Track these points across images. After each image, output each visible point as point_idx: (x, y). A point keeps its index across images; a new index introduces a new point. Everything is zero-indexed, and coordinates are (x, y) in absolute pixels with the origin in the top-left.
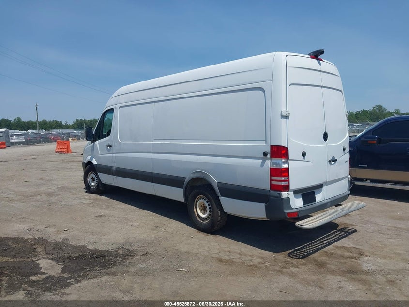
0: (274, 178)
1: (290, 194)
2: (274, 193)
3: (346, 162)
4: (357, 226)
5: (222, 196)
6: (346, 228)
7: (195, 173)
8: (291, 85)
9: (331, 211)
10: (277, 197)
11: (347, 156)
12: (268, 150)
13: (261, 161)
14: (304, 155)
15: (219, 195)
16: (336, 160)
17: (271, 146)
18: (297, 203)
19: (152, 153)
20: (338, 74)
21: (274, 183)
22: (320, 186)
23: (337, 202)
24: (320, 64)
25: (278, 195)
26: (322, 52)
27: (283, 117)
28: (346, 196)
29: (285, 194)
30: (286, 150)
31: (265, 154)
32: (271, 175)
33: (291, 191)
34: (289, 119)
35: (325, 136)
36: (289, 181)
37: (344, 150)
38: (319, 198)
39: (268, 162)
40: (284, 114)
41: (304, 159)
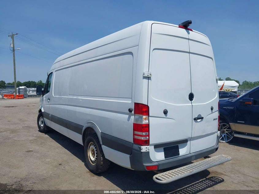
0: (136, 132)
1: (149, 148)
2: (136, 147)
3: (214, 119)
4: (225, 175)
5: (103, 144)
6: (215, 177)
7: (88, 123)
8: (154, 49)
9: (198, 163)
10: (137, 151)
11: (216, 115)
12: (133, 107)
13: (127, 116)
14: (165, 112)
15: (101, 143)
16: (202, 118)
17: (135, 103)
18: (158, 156)
19: (68, 105)
20: (210, 43)
21: (136, 137)
22: (184, 142)
23: (205, 155)
24: (189, 33)
25: (138, 149)
26: (190, 23)
27: (144, 78)
28: (214, 149)
29: (144, 149)
30: (147, 107)
31: (130, 111)
32: (134, 130)
33: (152, 145)
34: (151, 79)
35: (191, 97)
36: (149, 136)
37: (212, 109)
38: (183, 151)
39: (133, 117)
40: (146, 75)
41: (166, 116)
